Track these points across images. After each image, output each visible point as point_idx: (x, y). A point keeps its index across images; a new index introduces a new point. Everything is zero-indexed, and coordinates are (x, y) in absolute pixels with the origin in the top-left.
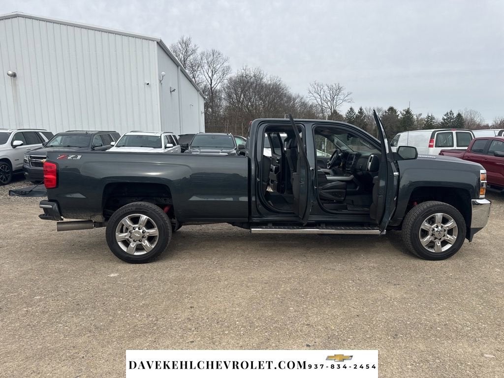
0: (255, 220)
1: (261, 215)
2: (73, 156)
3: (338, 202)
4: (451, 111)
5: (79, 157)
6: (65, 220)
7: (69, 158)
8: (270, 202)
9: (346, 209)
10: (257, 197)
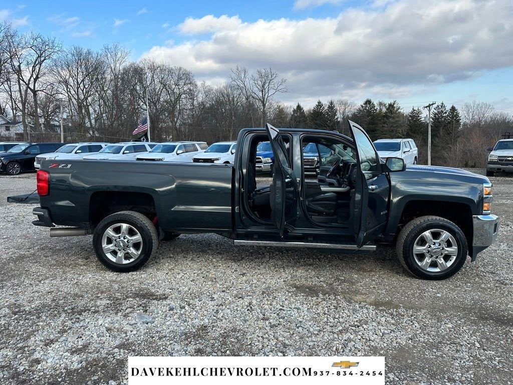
0: (240, 231)
1: (246, 227)
2: (63, 165)
3: (328, 214)
4: (443, 104)
5: (69, 166)
6: (57, 226)
7: (60, 167)
8: (256, 212)
9: (337, 223)
10: (241, 208)
